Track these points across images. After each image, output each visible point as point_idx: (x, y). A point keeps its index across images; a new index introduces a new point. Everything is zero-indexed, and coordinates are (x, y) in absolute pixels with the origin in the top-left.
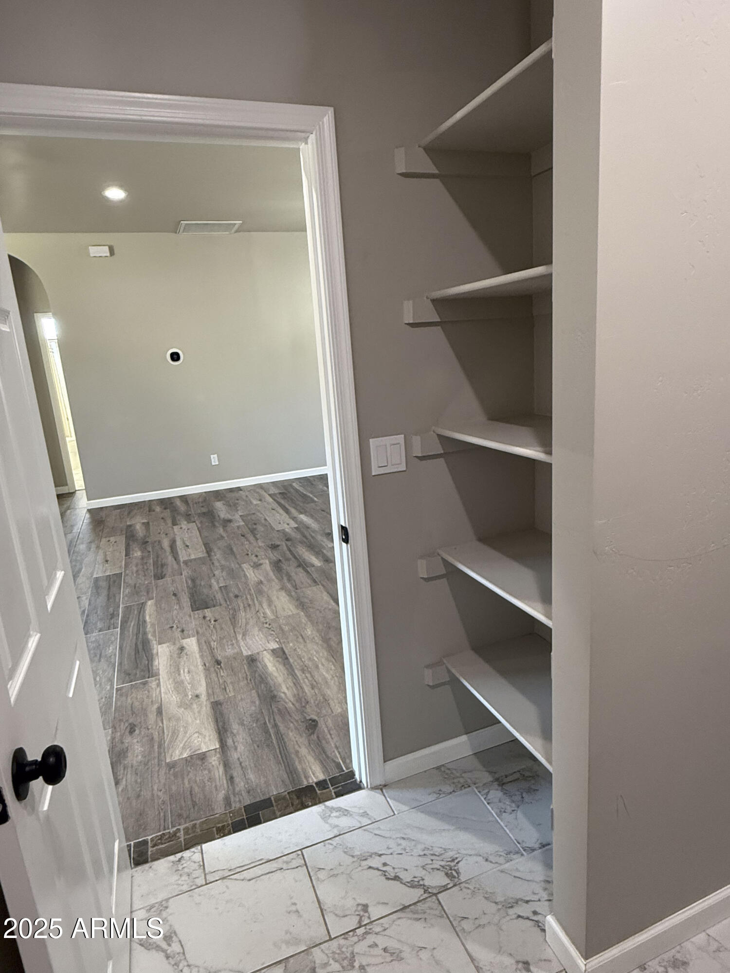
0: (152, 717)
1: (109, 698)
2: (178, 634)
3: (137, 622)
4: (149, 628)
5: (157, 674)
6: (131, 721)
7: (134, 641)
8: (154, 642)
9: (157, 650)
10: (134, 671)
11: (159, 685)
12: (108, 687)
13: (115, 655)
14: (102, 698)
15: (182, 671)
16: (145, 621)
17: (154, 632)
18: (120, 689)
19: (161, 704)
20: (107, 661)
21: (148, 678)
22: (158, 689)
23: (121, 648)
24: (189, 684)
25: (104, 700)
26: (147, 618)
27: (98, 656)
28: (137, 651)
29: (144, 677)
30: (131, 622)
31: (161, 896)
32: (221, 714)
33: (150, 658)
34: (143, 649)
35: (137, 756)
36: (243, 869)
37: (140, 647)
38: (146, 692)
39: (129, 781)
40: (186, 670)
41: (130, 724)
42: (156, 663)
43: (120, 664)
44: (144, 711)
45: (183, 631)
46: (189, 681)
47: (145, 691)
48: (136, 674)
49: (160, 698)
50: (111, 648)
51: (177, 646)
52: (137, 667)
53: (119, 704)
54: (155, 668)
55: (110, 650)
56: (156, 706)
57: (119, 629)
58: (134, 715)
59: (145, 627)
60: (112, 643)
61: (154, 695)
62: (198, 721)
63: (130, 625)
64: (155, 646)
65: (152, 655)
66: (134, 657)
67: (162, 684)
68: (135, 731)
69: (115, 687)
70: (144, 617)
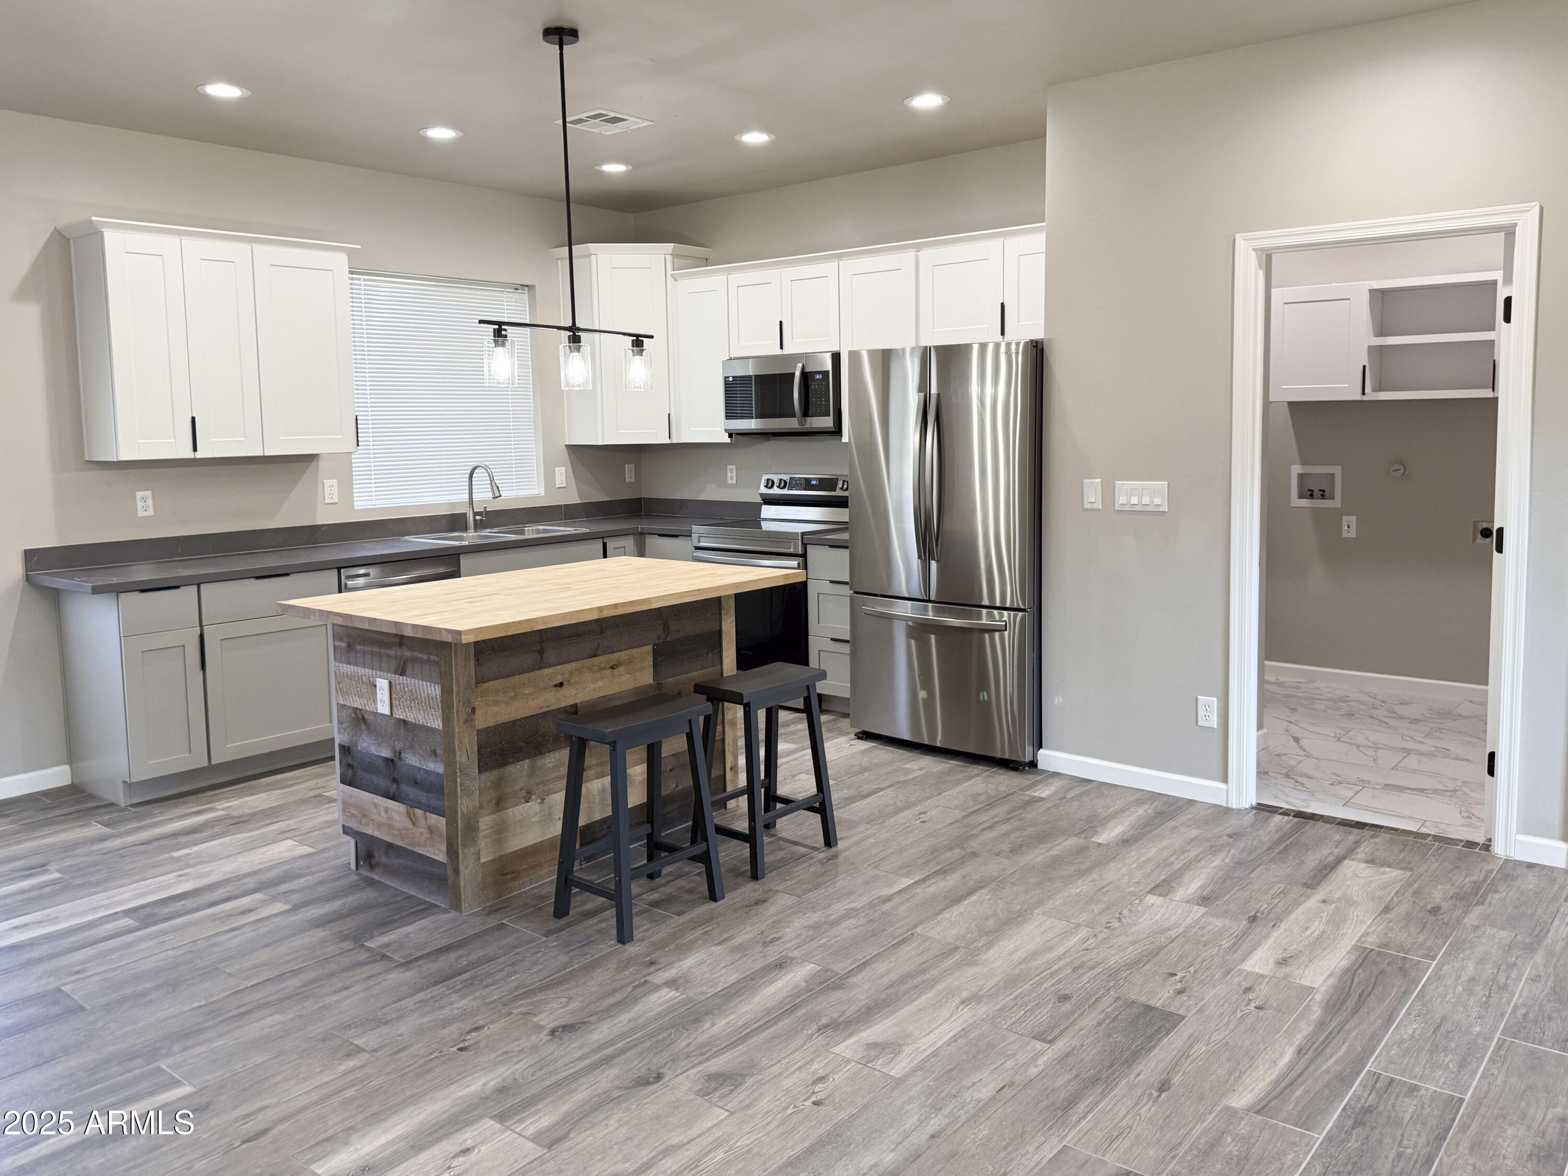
0: (1402, 909)
1: (1450, 955)
2: (1262, 991)
3: (1318, 1061)
4: (1305, 1029)
5: (1355, 948)
6: (1432, 918)
7: (1352, 1023)
8: (1318, 997)
9: (1325, 981)
10: (1389, 968)
11: (1366, 934)
12: (1446, 968)
13: (1408, 1014)
14: (1463, 959)
15: (1316, 933)
16: (1300, 1051)
17: (1300, 1018)
18: (1426, 956)
19: (1380, 914)
20: (1429, 1011)
21: (1373, 950)
22: (1370, 930)
23: (1390, 1020)
24: (1322, 917)
25: (1461, 956)
26: (1288, 1055)
27: (1442, 1030)
28: (1362, 999)
29: (1379, 953)
30: (1327, 1071)
31: (1462, 828)
32: (1314, 877)
33: (1347, 978)
34: (1348, 995)
35: (1442, 889)
36: (1394, 815)
37: (1351, 1004)
38: (1390, 935)
39: (1462, 879)
40: (1309, 932)
41: (1435, 915)
42: (1345, 963)
43: (1407, 993)
44: (1408, 918)
45: (1248, 989)
46: (1318, 920)
47: (1391, 937)
48: (1388, 964)
49: (1376, 921)
50: (1410, 1032)
51: (1287, 970)
52: (1382, 972)
53: (1440, 942)
54: (1353, 957)
55: (1413, 1028)
56: (1389, 916)
57: (1367, 1068)
58: (1425, 920)
59: (1311, 1037)
60: (1401, 1042)
61: (1381, 927)
62: (1348, 883)
63: (1335, 1064)
64: (1323, 990)
65: (1340, 979)
66: (1376, 991)
67: (1360, 934)
68: (1432, 908)
69: (1434, 963)
70: (1291, 1066)
